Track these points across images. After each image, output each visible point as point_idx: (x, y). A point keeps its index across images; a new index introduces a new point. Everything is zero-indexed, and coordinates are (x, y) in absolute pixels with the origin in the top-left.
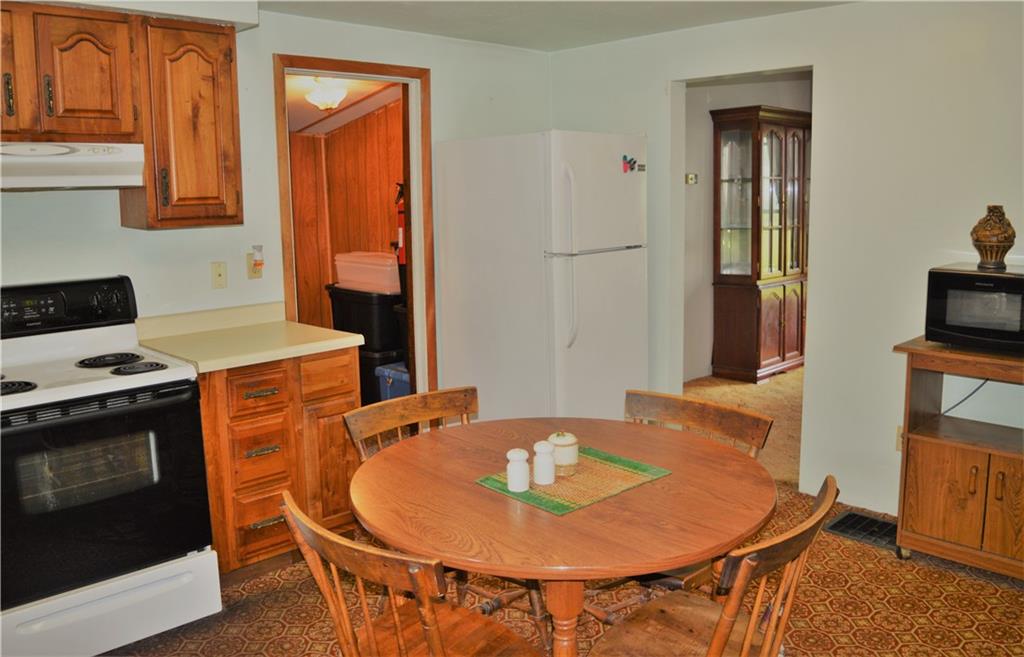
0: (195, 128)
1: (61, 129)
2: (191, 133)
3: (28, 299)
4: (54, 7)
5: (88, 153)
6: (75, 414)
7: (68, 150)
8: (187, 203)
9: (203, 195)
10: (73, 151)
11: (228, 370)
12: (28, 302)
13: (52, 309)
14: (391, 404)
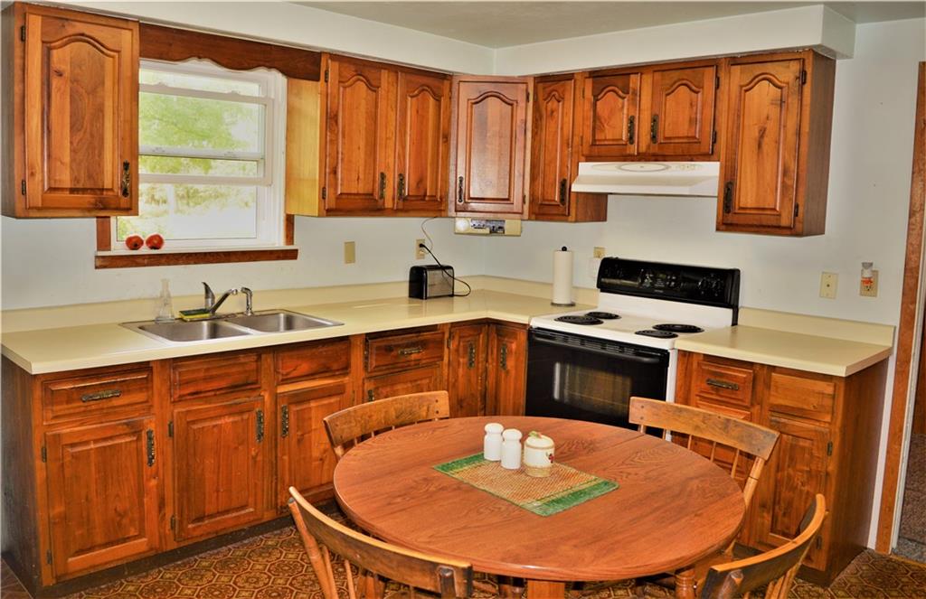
0: (760, 146)
1: (660, 152)
2: (756, 152)
3: (662, 273)
4: (674, 63)
5: (677, 169)
6: (588, 347)
7: (663, 167)
8: (748, 212)
9: (762, 206)
10: (668, 168)
11: (705, 355)
12: (661, 275)
13: (673, 283)
14: (693, 412)
